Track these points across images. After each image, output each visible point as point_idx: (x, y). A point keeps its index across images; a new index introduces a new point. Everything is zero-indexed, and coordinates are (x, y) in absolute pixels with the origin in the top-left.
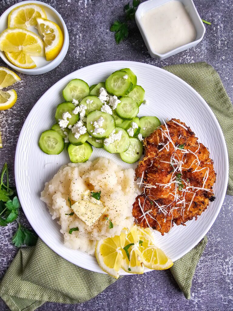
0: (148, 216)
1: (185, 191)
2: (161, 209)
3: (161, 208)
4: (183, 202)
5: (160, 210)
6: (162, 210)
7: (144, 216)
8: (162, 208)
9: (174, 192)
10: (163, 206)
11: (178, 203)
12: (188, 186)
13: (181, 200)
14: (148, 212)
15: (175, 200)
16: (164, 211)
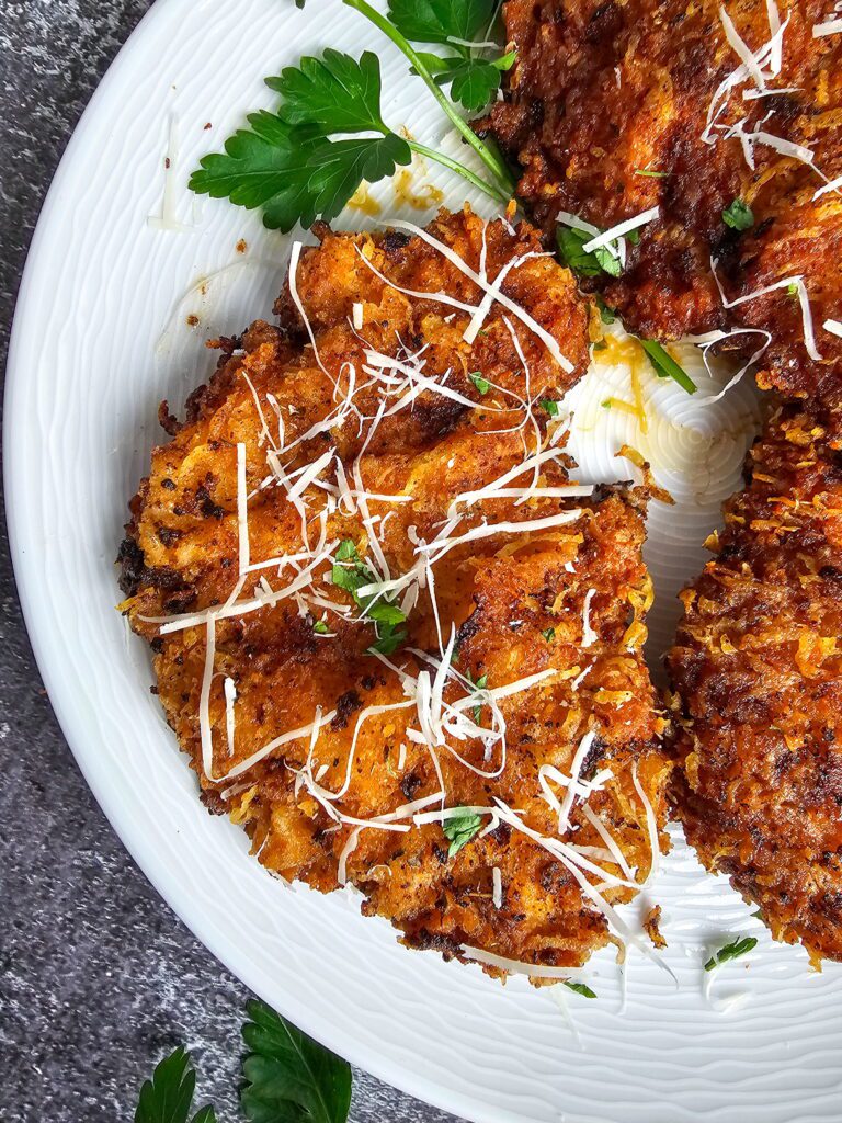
0: (469, 295)
1: (309, 555)
2: (412, 373)
3: (415, 383)
4: (293, 481)
5: (412, 365)
6: (404, 369)
7: (491, 281)
8: (409, 380)
9: (377, 518)
10: (410, 397)
11: (325, 460)
12: (306, 590)
13: (311, 485)
14: (479, 314)
15: (356, 470)
16: (387, 372)
